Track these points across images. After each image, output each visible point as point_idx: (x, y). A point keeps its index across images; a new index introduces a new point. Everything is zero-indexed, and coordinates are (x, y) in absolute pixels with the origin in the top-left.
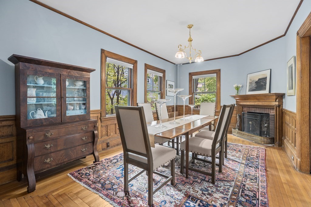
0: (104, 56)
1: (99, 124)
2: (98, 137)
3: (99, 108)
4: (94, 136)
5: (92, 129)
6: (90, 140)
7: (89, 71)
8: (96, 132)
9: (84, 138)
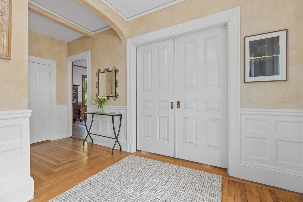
0: (84, 78)
1: (82, 108)
2: (81, 112)
3: (82, 101)
4: (80, 112)
5: (79, 108)
6: (78, 112)
7: (77, 86)
8: (80, 110)
9: (76, 112)
